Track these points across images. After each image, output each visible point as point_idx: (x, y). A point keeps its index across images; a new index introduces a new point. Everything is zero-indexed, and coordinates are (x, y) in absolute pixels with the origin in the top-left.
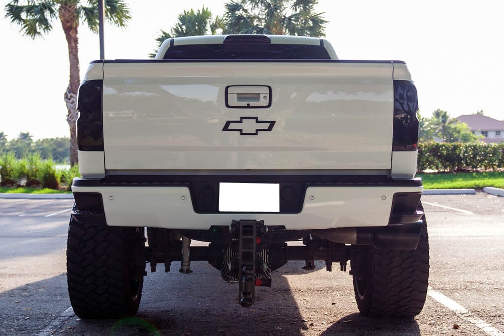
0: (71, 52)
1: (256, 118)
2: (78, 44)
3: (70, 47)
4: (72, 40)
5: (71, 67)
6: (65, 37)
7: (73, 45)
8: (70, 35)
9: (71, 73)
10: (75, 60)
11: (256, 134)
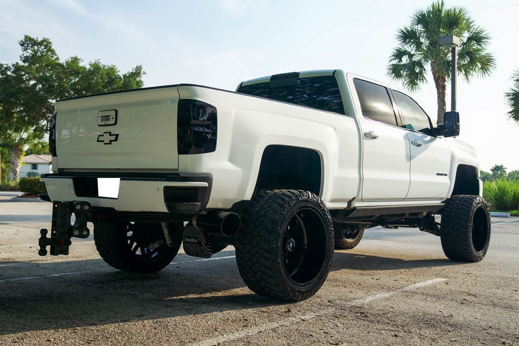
0: (439, 97)
1: (110, 133)
2: (445, 90)
3: (439, 93)
4: (440, 87)
5: (439, 109)
6: (435, 86)
7: (441, 91)
8: (439, 83)
9: (438, 113)
10: (442, 103)
11: (110, 143)
